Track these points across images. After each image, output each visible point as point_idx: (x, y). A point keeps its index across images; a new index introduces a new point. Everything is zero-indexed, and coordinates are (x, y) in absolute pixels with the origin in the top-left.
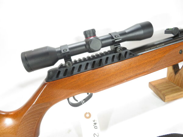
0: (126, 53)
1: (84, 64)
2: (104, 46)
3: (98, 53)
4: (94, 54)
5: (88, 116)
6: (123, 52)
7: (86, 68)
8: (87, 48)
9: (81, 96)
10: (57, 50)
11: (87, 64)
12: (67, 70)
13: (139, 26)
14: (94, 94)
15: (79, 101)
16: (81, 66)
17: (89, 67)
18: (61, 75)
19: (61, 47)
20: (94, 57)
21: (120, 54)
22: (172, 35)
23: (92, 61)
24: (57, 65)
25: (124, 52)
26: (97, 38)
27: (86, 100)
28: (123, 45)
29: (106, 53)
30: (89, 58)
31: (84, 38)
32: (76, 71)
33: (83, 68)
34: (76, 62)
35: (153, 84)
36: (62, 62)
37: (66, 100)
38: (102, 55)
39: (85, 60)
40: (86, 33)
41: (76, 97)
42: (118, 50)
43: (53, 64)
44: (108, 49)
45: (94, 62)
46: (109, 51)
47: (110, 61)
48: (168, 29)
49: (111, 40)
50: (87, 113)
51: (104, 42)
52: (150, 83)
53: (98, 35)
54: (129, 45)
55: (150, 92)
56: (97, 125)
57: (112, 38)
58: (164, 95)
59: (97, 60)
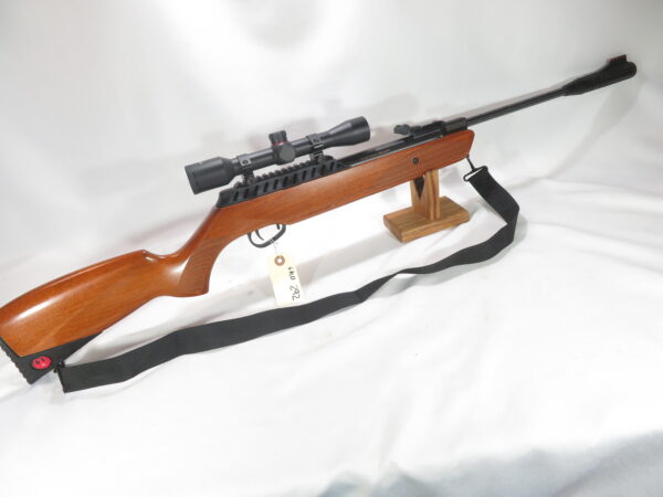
0: (333, 164)
1: (272, 181)
2: (299, 154)
3: (291, 165)
4: (285, 166)
5: (280, 260)
6: (328, 163)
7: (275, 187)
8: (275, 157)
9: (269, 231)
10: (234, 162)
11: (276, 182)
12: (247, 190)
13: (349, 125)
14: (287, 226)
15: (266, 240)
16: (267, 185)
17: (280, 185)
18: (240, 198)
19: (238, 158)
20: (285, 171)
21: (324, 167)
22: (400, 136)
23: (283, 177)
24: (231, 185)
25: (330, 161)
26: (289, 144)
27: (275, 238)
28: (327, 152)
29: (303, 165)
30: (278, 173)
31: (268, 144)
32: (260, 191)
33: (270, 188)
34: (259, 179)
35: (389, 217)
36: (239, 179)
37: (246, 237)
38: (297, 167)
39: (272, 175)
40: (272, 137)
41: (260, 231)
42: (319, 160)
43: (227, 183)
44: (306, 159)
45: (286, 178)
46: (308, 162)
47: (308, 176)
48: (398, 126)
49: (309, 146)
50: (278, 257)
51: (298, 149)
52: (385, 217)
53: (290, 138)
54: (337, 153)
55: (381, 229)
56: (295, 274)
57: (310, 143)
58: (401, 231)
59: (290, 175)
